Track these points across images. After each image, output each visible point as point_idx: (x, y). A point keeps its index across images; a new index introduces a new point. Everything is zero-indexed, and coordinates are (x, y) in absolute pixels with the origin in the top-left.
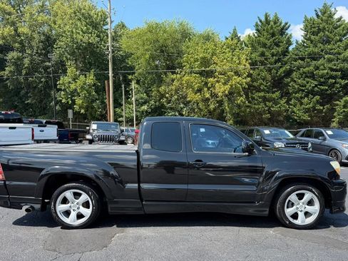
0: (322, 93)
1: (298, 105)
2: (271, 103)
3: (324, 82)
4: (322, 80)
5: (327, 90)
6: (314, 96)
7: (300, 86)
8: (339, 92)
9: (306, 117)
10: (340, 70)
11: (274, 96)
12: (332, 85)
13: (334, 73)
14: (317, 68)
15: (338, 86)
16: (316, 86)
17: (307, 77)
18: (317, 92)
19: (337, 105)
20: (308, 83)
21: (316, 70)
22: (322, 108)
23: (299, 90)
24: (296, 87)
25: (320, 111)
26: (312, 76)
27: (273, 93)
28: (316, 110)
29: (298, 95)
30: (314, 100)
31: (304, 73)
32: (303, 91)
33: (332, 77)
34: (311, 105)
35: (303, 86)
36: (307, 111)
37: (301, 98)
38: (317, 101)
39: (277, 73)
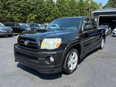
0: (23, 13)
1: (15, 16)
2: (5, 14)
4: (22, 8)
5: (24, 12)
6: (20, 13)
7: (15, 9)
8: (28, 13)
9: (18, 20)
10: (27, 6)
11: (6, 11)
12: (25, 10)
13: (26, 7)
14: (20, 4)
15: (27, 11)
16: (21, 10)
18: (21, 12)
19: (28, 17)
20: (18, 8)
22: (23, 17)
23: (15, 11)
24: (13, 9)
25: (23, 18)
26: (19, 6)
27: (5, 10)
28: (22, 18)
29: (15, 12)
31: (16, 5)
32: (16, 11)
33: (25, 8)
34: (20, 16)
35: (16, 10)
36: (18, 18)
37: (16, 13)
38: (22, 15)
39: (5, 3)
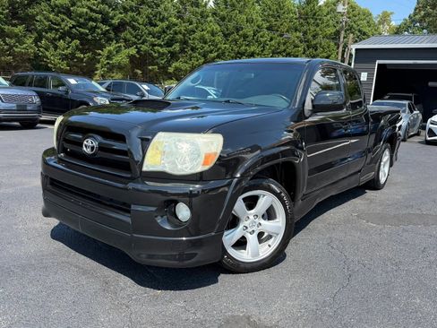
0: (81, 37)
1: (52, 49)
2: (13, 41)
3: (83, 24)
4: (82, 20)
5: (87, 35)
6: (73, 40)
7: (52, 23)
8: (100, 39)
9: (64, 66)
10: (100, 12)
11: (16, 30)
12: (93, 29)
13: (94, 15)
15: (99, 31)
16: (74, 27)
17: (60, 12)
18: (75, 34)
19: (100, 54)
20: (63, 20)
21: (72, 6)
22: (82, 56)
23: (51, 29)
24: (47, 23)
25: (81, 60)
26: (68, 13)
27: (15, 25)
28: (77, 58)
29: (51, 35)
30: (73, 44)
31: (56, 6)
32: (57, 30)
33: (91, 19)
34: (69, 51)
35: (55, 24)
36: (65, 57)
37: (55, 39)
38: (77, 46)
